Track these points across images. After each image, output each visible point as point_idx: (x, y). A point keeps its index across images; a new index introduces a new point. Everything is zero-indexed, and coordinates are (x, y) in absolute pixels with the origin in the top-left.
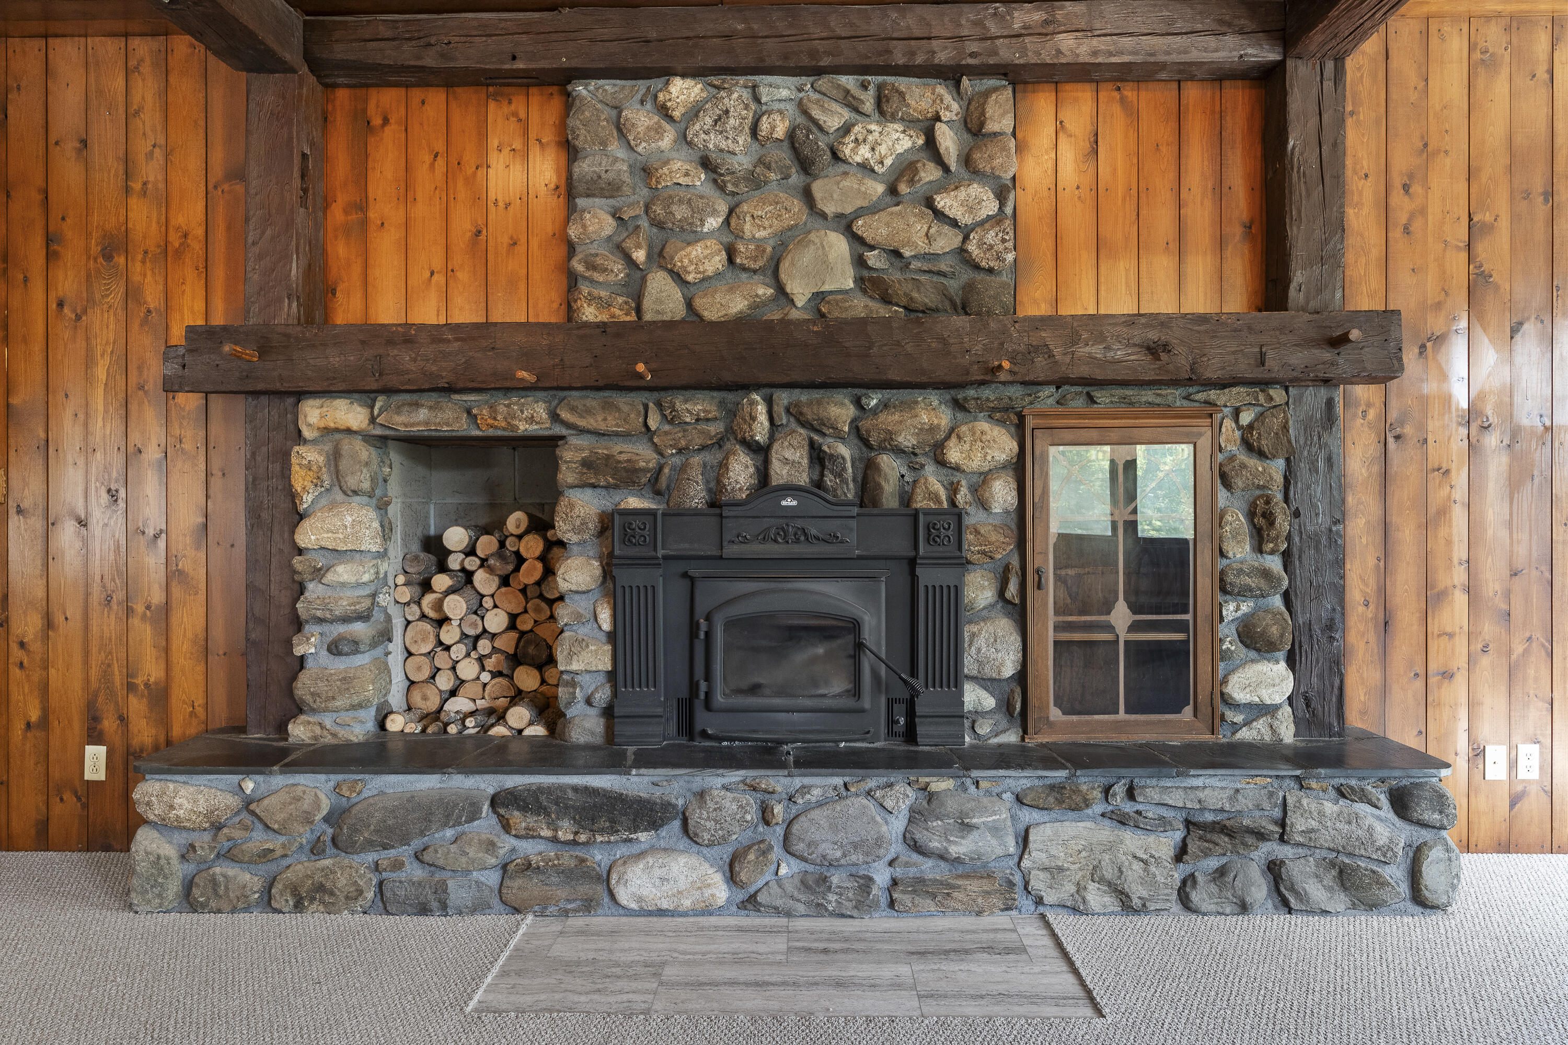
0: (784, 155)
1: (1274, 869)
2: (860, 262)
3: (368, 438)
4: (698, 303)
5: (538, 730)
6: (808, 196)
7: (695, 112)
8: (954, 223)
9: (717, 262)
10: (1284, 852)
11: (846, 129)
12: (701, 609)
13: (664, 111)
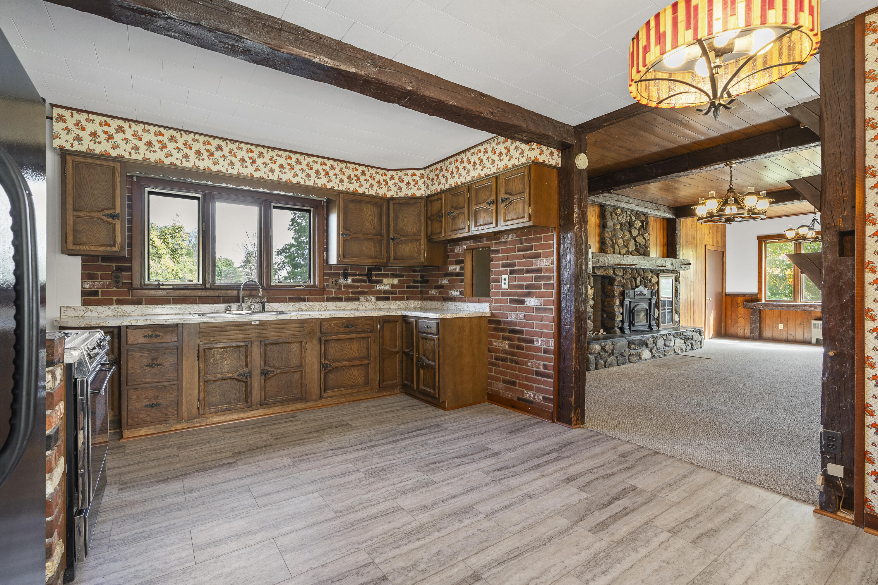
0: (627, 224)
1: (692, 344)
2: (636, 245)
3: (593, 276)
4: (621, 251)
5: (605, 333)
6: (630, 232)
7: (620, 215)
8: (645, 239)
9: (622, 244)
10: (692, 341)
11: (635, 221)
12: (632, 307)
13: (616, 214)
